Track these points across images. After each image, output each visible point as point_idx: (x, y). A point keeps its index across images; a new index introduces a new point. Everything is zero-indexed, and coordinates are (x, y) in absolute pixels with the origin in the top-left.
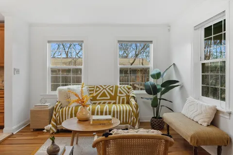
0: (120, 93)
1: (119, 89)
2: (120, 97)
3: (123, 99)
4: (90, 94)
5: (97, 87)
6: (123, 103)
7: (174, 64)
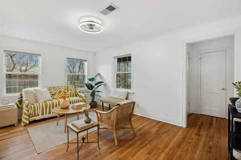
0: (71, 90)
1: (69, 88)
2: (71, 93)
3: (73, 94)
4: (49, 90)
5: (54, 88)
6: (73, 96)
7: (99, 74)
